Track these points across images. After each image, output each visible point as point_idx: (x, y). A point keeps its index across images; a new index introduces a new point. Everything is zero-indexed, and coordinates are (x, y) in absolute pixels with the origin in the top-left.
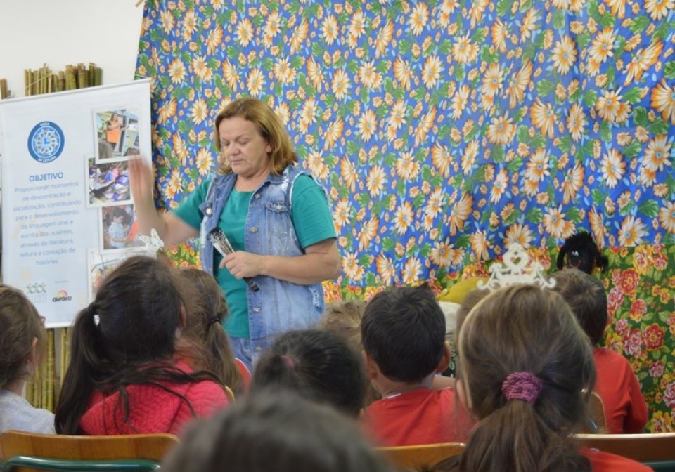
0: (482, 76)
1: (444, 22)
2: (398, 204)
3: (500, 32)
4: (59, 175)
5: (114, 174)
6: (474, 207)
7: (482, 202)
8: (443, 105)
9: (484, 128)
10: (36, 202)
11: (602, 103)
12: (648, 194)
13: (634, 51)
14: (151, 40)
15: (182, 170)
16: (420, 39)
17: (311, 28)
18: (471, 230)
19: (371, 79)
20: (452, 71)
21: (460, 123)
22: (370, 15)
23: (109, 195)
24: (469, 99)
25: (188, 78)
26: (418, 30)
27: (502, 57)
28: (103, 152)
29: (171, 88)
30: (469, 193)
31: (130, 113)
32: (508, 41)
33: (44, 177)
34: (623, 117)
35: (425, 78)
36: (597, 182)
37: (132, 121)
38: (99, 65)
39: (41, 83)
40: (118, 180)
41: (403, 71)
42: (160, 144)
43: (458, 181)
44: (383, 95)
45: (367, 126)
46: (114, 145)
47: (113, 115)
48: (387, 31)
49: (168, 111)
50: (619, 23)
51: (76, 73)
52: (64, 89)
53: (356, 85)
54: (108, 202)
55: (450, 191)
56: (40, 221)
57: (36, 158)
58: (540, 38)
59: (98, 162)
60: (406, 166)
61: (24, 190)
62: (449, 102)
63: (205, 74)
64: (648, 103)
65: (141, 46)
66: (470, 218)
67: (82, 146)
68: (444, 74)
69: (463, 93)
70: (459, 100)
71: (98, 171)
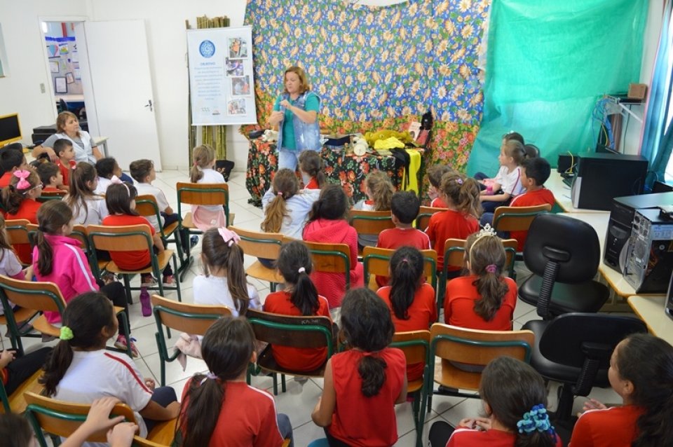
0: (395, 48)
1: (380, 23)
2: (358, 91)
3: (403, 32)
4: (213, 63)
5: (237, 64)
6: (388, 97)
7: (391, 96)
8: (378, 56)
9: (394, 69)
10: (204, 74)
11: (441, 68)
12: (454, 104)
13: (455, 50)
14: (251, 8)
15: (266, 65)
16: (369, 28)
17: (322, 14)
18: (387, 105)
19: (348, 40)
20: (382, 44)
21: (384, 64)
23: (235, 73)
24: (389, 56)
25: (268, 26)
26: (369, 24)
27: (404, 42)
28: (232, 55)
29: (260, 30)
30: (387, 92)
31: (243, 40)
32: (406, 36)
33: (207, 64)
34: (449, 75)
35: (371, 43)
36: (435, 96)
37: (244, 43)
38: (228, 17)
39: (204, 23)
40: (238, 67)
41: (361, 39)
42: (256, 53)
43: (383, 86)
44: (353, 47)
45: (346, 58)
46: (236, 52)
47: (236, 40)
48: (356, 22)
49: (259, 39)
50: (450, 38)
51: (219, 20)
52: (214, 27)
53: (341, 41)
55: (380, 89)
56: (206, 82)
57: (203, 55)
58: (420, 38)
59: (230, 59)
60: (361, 77)
61: (199, 69)
62: (380, 55)
63: (275, 26)
64: (458, 71)
65: (247, 10)
66: (386, 101)
67: (223, 52)
68: (379, 44)
69: (386, 53)
70: (385, 55)
71: (230, 63)
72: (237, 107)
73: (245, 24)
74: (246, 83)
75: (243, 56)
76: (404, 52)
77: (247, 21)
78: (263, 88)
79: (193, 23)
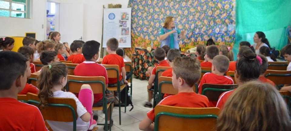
0: (196, 14)
1: (189, 5)
3: (199, 8)
4: (114, 22)
5: (124, 23)
6: (192, 34)
7: (194, 33)
8: (188, 18)
9: (195, 23)
10: (109, 26)
11: (217, 21)
12: (223, 35)
13: (222, 14)
14: (131, 1)
15: (136, 23)
16: (184, 7)
17: (163, 3)
18: (191, 37)
19: (174, 12)
20: (190, 13)
21: (191, 21)
22: (174, 2)
23: (123, 26)
25: (138, 8)
26: (184, 6)
27: (199, 12)
28: (122, 19)
29: (135, 10)
30: (192, 32)
32: (201, 10)
33: (111, 22)
34: (220, 23)
35: (184, 13)
36: (214, 32)
37: (128, 14)
38: (121, 4)
39: (110, 6)
40: (125, 24)
41: (180, 12)
42: (132, 18)
43: (190, 30)
44: (176, 15)
46: (124, 18)
47: (124, 13)
48: (178, 5)
49: (134, 13)
50: (220, 9)
51: (118, 5)
52: (116, 8)
54: (123, 27)
55: (188, 31)
56: (110, 30)
57: (110, 19)
58: (206, 10)
59: (121, 21)
61: (108, 24)
62: (189, 17)
63: (141, 8)
64: (225, 22)
65: (129, 2)
67: (118, 18)
68: (188, 13)
69: (192, 17)
70: (191, 18)
71: (121, 22)
72: (123, 40)
73: (128, 7)
74: (127, 31)
75: (127, 19)
76: (200, 16)
77: (129, 6)
78: (134, 33)
79: (106, 6)
